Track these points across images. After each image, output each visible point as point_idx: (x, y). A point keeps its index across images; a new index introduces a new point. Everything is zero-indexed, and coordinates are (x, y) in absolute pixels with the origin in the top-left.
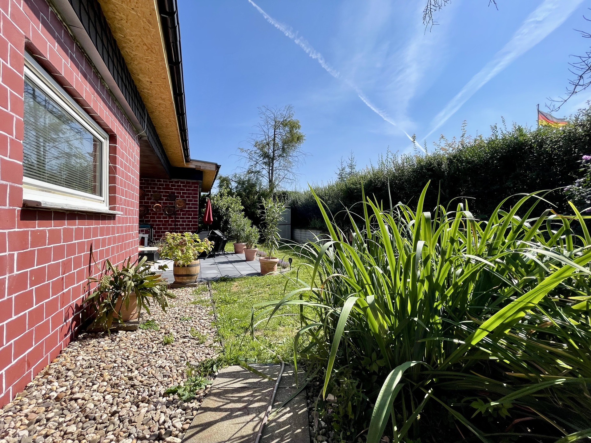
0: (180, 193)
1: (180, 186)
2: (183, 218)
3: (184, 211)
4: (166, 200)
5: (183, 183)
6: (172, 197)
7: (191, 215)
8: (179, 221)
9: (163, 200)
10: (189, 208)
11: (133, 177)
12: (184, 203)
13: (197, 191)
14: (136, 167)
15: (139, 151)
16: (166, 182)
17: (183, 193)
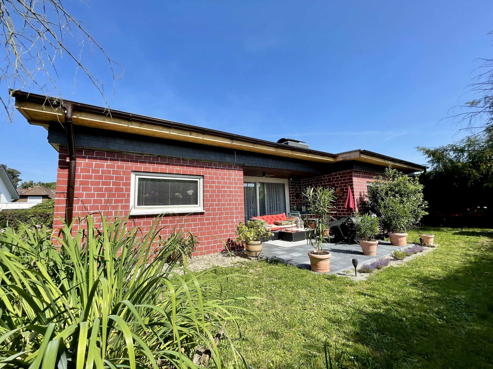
0: (338, 184)
1: (338, 178)
2: (343, 205)
3: (343, 199)
5: (340, 174)
8: (340, 208)
11: (232, 189)
12: (342, 192)
13: (352, 179)
14: (236, 183)
15: (242, 173)
16: (328, 176)
17: (341, 183)
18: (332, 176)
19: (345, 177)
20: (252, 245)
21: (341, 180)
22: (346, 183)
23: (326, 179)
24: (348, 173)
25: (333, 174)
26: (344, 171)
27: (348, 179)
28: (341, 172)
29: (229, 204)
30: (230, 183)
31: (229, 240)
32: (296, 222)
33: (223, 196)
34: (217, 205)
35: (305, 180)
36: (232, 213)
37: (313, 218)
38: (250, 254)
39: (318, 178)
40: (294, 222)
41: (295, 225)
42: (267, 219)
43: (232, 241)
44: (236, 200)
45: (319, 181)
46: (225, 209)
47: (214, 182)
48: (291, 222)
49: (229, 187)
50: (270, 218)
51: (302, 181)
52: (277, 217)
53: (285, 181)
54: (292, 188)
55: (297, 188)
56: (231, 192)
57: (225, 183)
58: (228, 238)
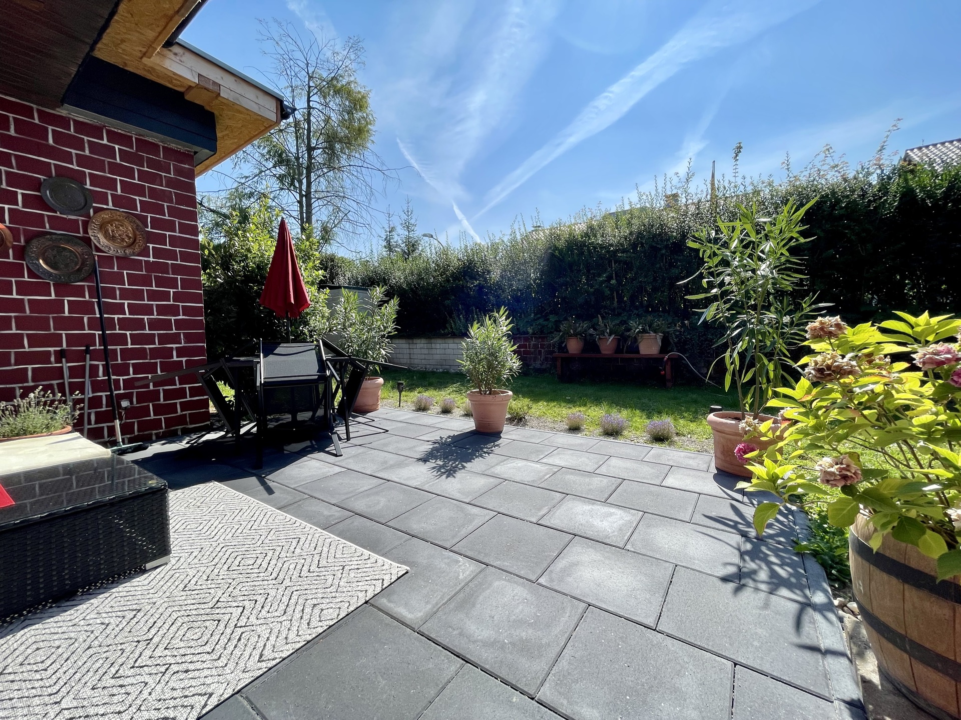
0: (107, 183)
2: (138, 295)
3: (137, 265)
4: (33, 202)
5: (124, 139)
6: (68, 194)
7: (173, 283)
10: (157, 253)
12: (138, 230)
13: (192, 189)
18: (64, 122)
21: (125, 172)
28: (133, 131)
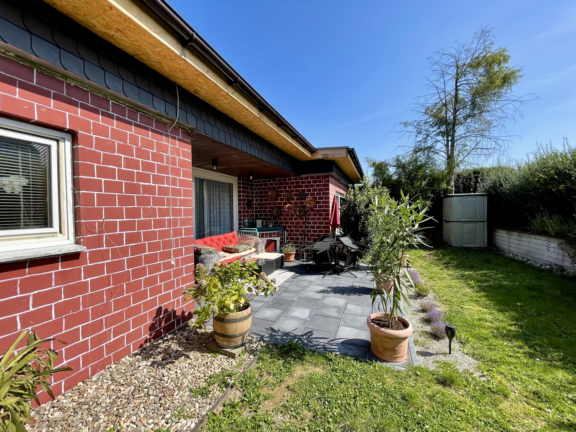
0: (309, 190)
1: (310, 182)
2: (314, 219)
3: (314, 211)
4: (297, 199)
5: (313, 177)
6: (302, 196)
7: (322, 215)
8: (310, 223)
9: (293, 199)
10: (320, 207)
11: (166, 186)
12: (315, 201)
13: (328, 185)
14: (176, 172)
15: (188, 149)
16: (296, 179)
17: (314, 190)
18: (302, 179)
19: (320, 182)
20: (235, 321)
21: (313, 186)
22: (319, 190)
23: (292, 183)
24: (324, 177)
25: (302, 176)
26: (319, 174)
27: (323, 185)
28: (315, 175)
29: (159, 224)
30: (162, 169)
31: (159, 310)
32: (256, 246)
33: (143, 201)
34: (124, 226)
35: (260, 182)
36: (168, 245)
37: (273, 237)
38: (228, 342)
39: (280, 180)
40: (253, 245)
41: (254, 249)
42: (211, 242)
43: (166, 311)
44: (177, 212)
45: (282, 184)
46: (148, 236)
47: (116, 161)
48: (250, 245)
49: (157, 179)
50: (216, 241)
51: (255, 182)
52: (225, 238)
53: (233, 180)
54: (244, 192)
55: (248, 192)
56: (163, 191)
57: (150, 167)
58: (158, 306)
